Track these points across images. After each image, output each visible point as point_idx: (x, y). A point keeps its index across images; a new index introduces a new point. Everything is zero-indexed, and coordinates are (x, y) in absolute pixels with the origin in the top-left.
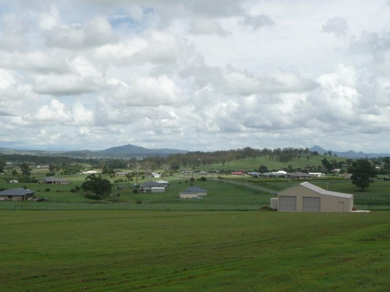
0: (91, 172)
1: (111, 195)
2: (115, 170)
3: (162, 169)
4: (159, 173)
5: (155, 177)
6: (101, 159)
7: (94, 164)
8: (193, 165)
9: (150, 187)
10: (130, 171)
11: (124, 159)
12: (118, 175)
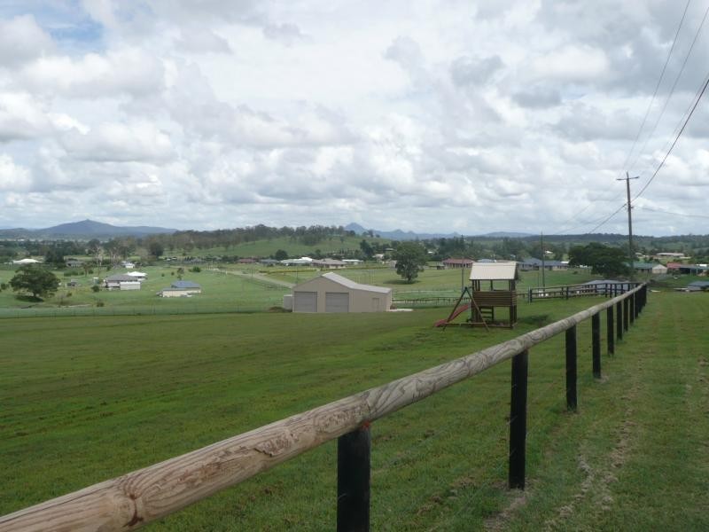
0: (27, 261)
1: (58, 295)
2: (65, 258)
3: (137, 255)
4: (133, 262)
5: (127, 267)
6: (43, 242)
7: (32, 249)
8: (183, 250)
9: (118, 282)
10: (89, 258)
11: (79, 241)
12: (70, 265)
